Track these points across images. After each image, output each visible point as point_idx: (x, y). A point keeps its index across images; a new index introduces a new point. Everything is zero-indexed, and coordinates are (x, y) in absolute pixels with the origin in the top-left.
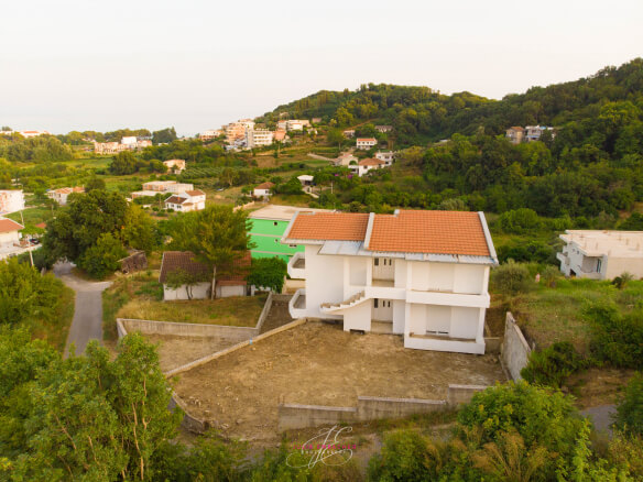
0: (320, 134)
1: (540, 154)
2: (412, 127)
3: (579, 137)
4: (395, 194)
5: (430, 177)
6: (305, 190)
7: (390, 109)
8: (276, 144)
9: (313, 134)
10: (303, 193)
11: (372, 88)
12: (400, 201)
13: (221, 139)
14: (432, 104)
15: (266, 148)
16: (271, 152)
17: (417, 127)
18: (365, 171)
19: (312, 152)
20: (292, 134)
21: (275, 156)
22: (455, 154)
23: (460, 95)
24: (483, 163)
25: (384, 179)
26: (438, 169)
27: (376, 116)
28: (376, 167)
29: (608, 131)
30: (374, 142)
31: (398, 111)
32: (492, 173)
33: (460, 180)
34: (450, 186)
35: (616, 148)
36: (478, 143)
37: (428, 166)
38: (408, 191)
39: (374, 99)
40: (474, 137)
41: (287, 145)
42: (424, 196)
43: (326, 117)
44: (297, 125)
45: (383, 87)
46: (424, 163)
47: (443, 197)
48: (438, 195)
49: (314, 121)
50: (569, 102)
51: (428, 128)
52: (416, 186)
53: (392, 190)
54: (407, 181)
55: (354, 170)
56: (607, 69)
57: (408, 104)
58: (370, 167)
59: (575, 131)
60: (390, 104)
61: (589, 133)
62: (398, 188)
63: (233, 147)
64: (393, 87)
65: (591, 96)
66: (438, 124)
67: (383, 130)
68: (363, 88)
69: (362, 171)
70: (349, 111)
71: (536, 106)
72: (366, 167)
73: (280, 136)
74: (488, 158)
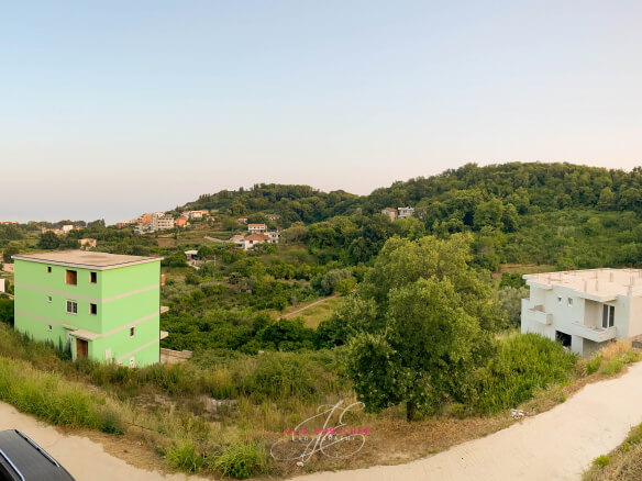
0: (216, 221)
1: (416, 227)
2: (297, 215)
3: (445, 214)
4: (279, 266)
5: (315, 250)
6: (190, 263)
7: (279, 203)
8: (177, 229)
9: (210, 221)
10: (187, 266)
11: (263, 186)
12: (285, 274)
13: (132, 226)
14: (314, 198)
15: (168, 231)
16: (171, 235)
17: (302, 216)
18: (251, 245)
19: (209, 235)
20: (193, 221)
21: (175, 238)
22: (338, 230)
23: (336, 192)
24: (365, 235)
25: (269, 252)
26: (322, 244)
27: (267, 208)
28: (262, 242)
29: (466, 209)
30: (264, 227)
31: (285, 203)
32: (374, 244)
33: (343, 253)
34: (334, 258)
35: (475, 222)
36: (357, 222)
37: (312, 240)
38: (293, 263)
39: (265, 194)
40: (353, 216)
41: (187, 229)
42: (309, 268)
43: (223, 208)
44: (197, 214)
45: (273, 186)
46: (308, 238)
47: (329, 269)
48: (323, 267)
49: (213, 211)
50: (428, 191)
51: (310, 217)
52: (302, 259)
53: (277, 263)
54: (293, 254)
55: (240, 245)
56: (448, 172)
57: (293, 199)
58: (255, 242)
59: (440, 209)
60: (278, 198)
61: (451, 211)
62: (282, 260)
63: (141, 230)
64: (281, 186)
65: (442, 187)
66: (319, 214)
67: (272, 218)
68: (256, 186)
69: (247, 245)
70: (243, 203)
71: (404, 192)
72: (251, 242)
73: (182, 222)
74: (369, 231)
